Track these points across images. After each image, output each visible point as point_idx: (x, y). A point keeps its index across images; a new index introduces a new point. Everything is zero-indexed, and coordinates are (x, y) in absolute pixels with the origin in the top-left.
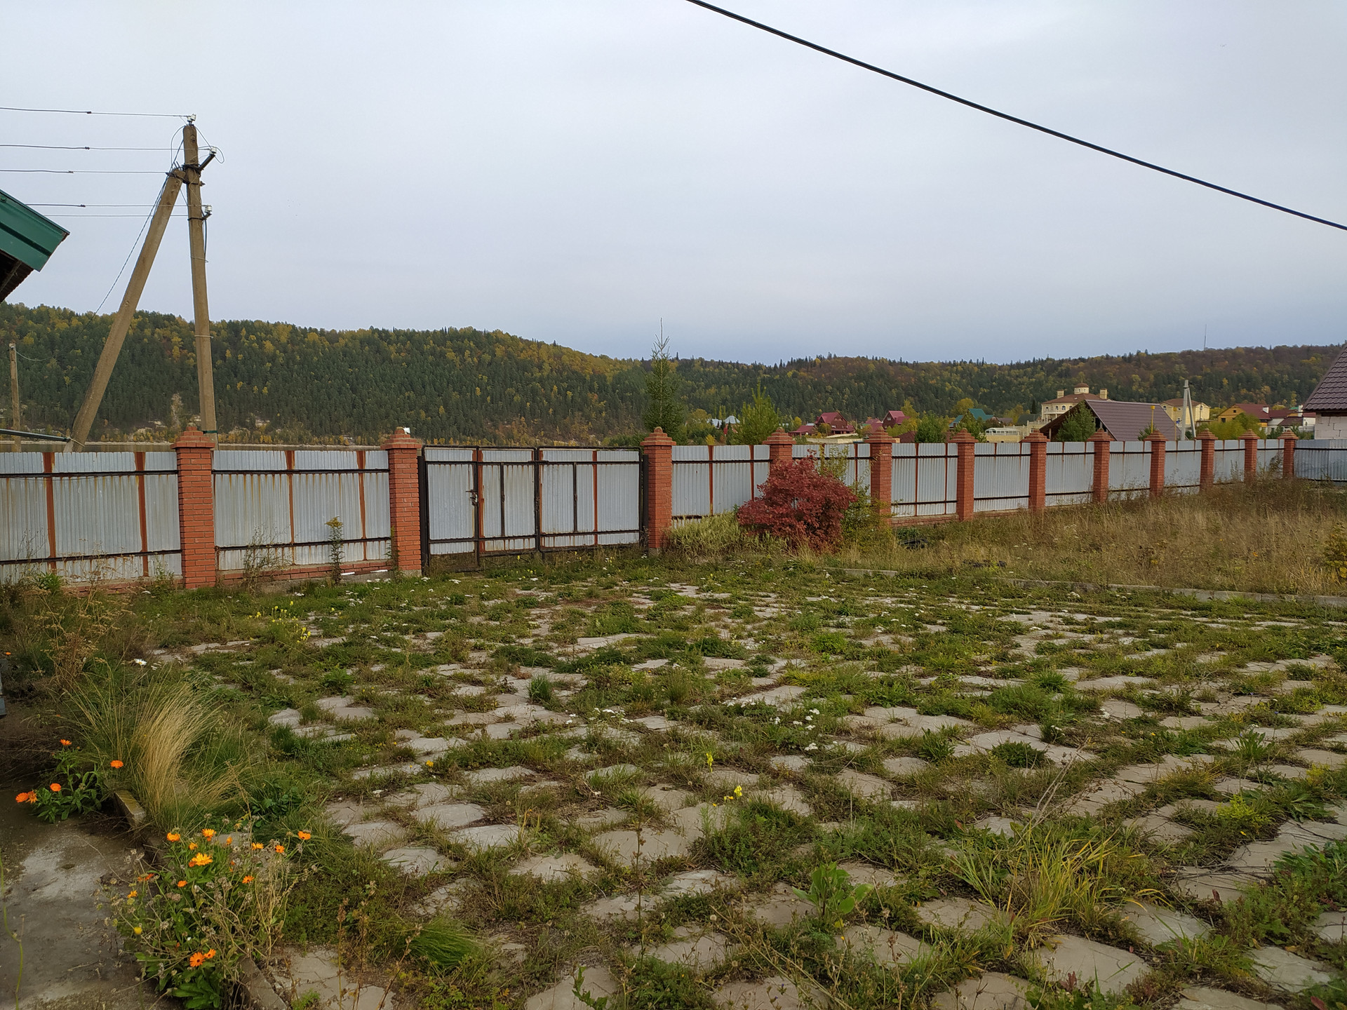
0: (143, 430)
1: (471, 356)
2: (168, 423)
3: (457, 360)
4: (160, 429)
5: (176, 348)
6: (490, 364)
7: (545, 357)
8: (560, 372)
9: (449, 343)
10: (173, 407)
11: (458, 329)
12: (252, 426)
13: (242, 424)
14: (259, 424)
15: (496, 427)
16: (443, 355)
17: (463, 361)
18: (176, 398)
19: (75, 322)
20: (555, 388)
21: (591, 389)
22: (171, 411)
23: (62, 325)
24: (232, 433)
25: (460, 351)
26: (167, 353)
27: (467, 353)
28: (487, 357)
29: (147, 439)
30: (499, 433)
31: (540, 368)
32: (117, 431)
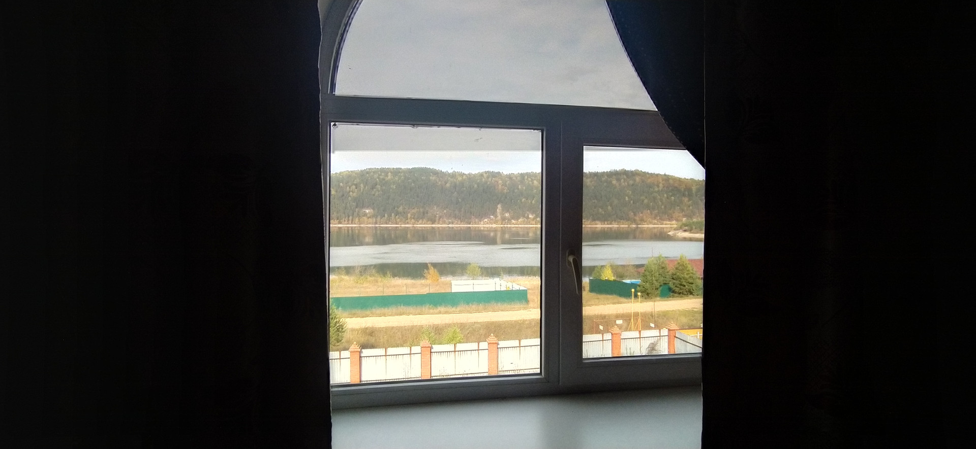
0: (486, 220)
1: (624, 182)
2: (496, 217)
3: (617, 185)
4: (492, 219)
5: (500, 185)
6: (633, 185)
7: (661, 181)
8: (668, 187)
9: (614, 177)
10: (498, 210)
11: (618, 170)
12: (528, 218)
13: (524, 216)
14: (530, 216)
15: (635, 215)
16: (611, 182)
17: (620, 185)
18: (499, 206)
19: (464, 177)
20: (665, 195)
21: (684, 195)
22: (497, 212)
23: (460, 179)
24: (519, 220)
25: (618, 180)
26: (496, 188)
27: (622, 180)
28: (631, 182)
29: (488, 223)
30: (637, 218)
31: (658, 186)
32: (477, 220)
